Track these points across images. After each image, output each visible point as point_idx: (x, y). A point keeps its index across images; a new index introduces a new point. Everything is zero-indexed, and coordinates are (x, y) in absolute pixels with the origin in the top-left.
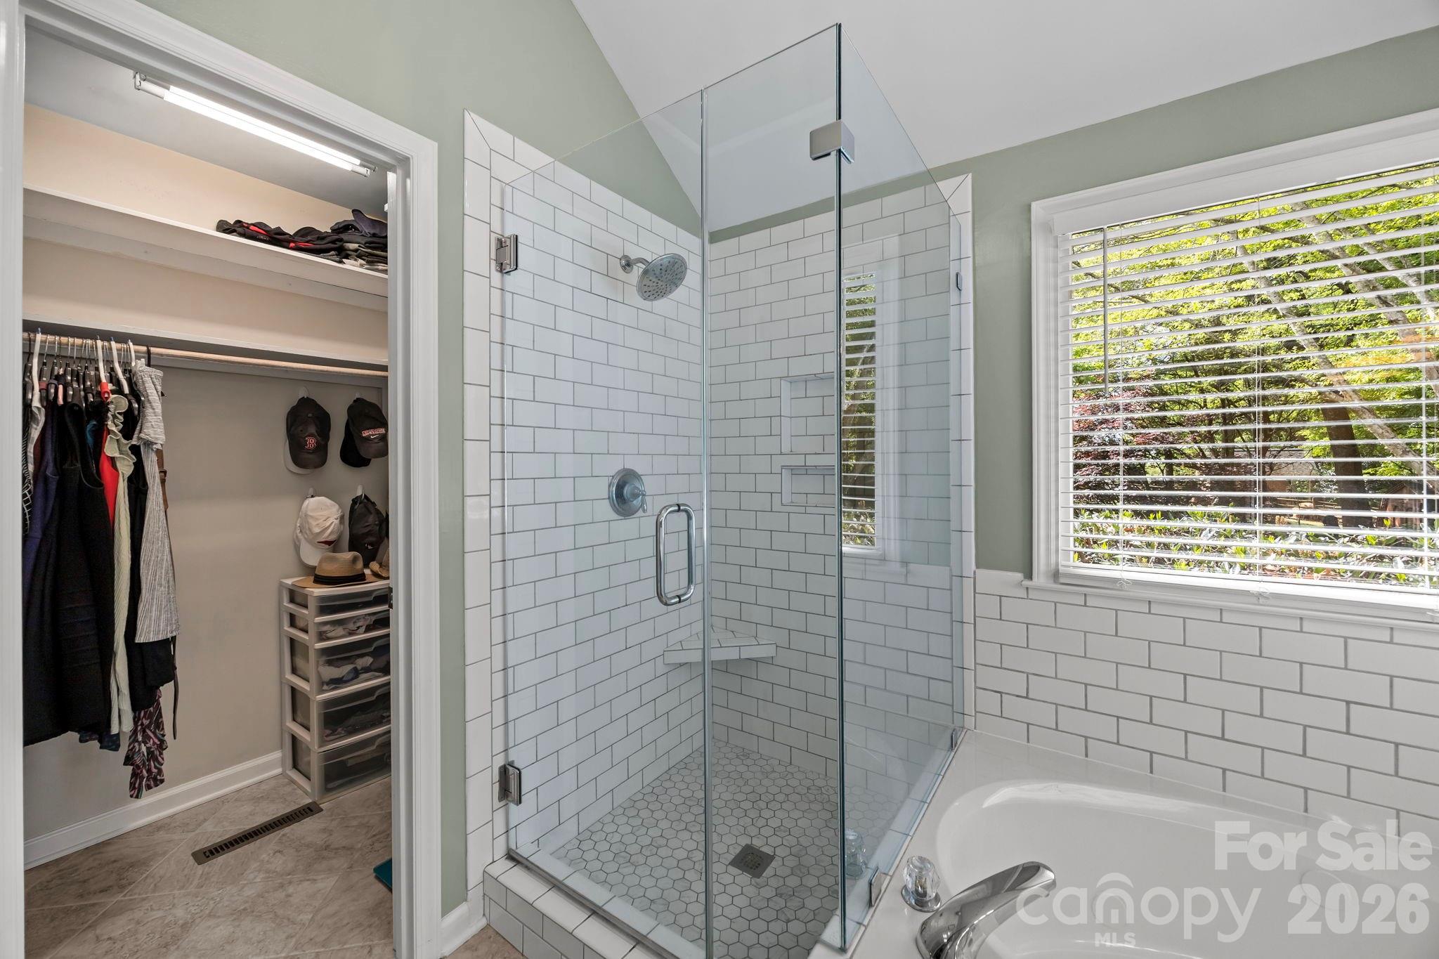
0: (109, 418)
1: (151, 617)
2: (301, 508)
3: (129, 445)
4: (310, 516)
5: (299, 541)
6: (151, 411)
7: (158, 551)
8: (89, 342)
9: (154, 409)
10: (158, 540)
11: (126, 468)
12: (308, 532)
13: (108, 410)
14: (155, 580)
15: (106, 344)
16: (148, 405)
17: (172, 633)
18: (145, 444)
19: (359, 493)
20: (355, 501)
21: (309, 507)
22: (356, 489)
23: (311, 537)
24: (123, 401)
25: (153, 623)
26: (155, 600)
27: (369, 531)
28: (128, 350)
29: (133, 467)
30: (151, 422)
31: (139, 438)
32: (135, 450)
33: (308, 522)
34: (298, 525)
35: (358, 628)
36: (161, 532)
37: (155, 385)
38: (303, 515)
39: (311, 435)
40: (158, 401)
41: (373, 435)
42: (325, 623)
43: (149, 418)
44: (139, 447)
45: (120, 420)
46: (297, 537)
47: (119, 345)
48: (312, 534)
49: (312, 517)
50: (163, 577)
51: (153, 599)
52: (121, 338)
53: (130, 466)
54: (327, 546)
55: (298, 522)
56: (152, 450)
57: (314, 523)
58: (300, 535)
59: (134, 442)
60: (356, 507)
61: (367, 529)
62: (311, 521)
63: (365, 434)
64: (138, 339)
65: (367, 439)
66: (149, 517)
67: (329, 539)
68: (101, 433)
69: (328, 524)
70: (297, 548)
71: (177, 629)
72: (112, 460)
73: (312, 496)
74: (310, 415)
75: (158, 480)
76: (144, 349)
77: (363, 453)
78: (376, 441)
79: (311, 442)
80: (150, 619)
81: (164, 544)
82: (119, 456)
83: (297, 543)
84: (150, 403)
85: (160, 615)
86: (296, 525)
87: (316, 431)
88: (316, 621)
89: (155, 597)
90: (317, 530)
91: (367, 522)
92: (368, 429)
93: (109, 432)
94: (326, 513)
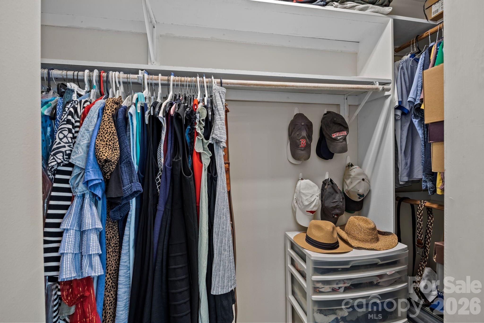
0: (196, 123)
1: (220, 275)
2: (296, 187)
3: (208, 144)
4: (302, 193)
5: (295, 208)
6: (219, 117)
7: (223, 224)
8: (194, 79)
9: (220, 115)
10: (224, 215)
11: (206, 162)
12: (301, 204)
13: (196, 118)
14: (222, 246)
15: (201, 79)
16: (217, 113)
17: (231, 287)
18: (216, 142)
19: (327, 177)
20: (324, 183)
21: (301, 187)
22: (324, 175)
23: (303, 207)
24: (204, 111)
25: (221, 279)
26: (222, 262)
27: (337, 206)
28: (211, 82)
29: (210, 160)
30: (218, 125)
31: (213, 138)
32: (211, 147)
33: (301, 197)
34: (295, 197)
35: (340, 288)
36: (225, 209)
37: (221, 98)
38: (298, 192)
39: (304, 138)
40: (223, 110)
41: (339, 136)
42: (318, 282)
43: (217, 122)
44: (213, 145)
45: (203, 125)
46: (294, 205)
47: (207, 80)
48: (303, 204)
49: (303, 194)
50: (226, 243)
51: (220, 261)
52: (208, 75)
53: (208, 159)
54: (311, 214)
55: (295, 195)
56: (220, 147)
57: (304, 198)
58: (296, 204)
59: (210, 141)
60: (326, 187)
61: (334, 205)
62: (303, 196)
63: (334, 136)
64: (217, 76)
65: (335, 140)
66: (218, 199)
67: (313, 210)
68: (193, 134)
69: (313, 200)
70: (294, 213)
71: (235, 283)
72: (199, 154)
73: (302, 179)
74: (303, 124)
75: (224, 170)
76: (219, 80)
77: (331, 150)
78: (341, 141)
79: (303, 142)
80: (219, 277)
81: (227, 218)
82: (203, 152)
83: (294, 209)
84: (218, 111)
85: (225, 274)
86: (293, 198)
87: (306, 135)
88: (313, 279)
89: (222, 259)
90: (306, 203)
91: (334, 199)
92: (336, 132)
93: (198, 134)
94: (310, 191)
